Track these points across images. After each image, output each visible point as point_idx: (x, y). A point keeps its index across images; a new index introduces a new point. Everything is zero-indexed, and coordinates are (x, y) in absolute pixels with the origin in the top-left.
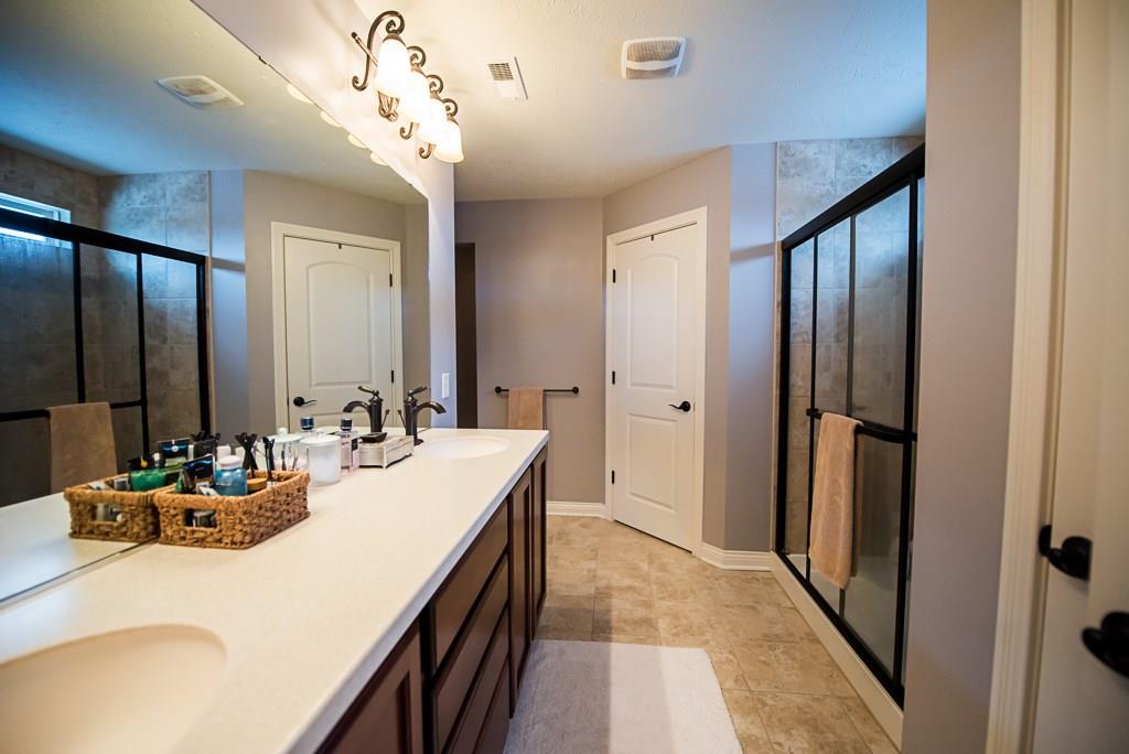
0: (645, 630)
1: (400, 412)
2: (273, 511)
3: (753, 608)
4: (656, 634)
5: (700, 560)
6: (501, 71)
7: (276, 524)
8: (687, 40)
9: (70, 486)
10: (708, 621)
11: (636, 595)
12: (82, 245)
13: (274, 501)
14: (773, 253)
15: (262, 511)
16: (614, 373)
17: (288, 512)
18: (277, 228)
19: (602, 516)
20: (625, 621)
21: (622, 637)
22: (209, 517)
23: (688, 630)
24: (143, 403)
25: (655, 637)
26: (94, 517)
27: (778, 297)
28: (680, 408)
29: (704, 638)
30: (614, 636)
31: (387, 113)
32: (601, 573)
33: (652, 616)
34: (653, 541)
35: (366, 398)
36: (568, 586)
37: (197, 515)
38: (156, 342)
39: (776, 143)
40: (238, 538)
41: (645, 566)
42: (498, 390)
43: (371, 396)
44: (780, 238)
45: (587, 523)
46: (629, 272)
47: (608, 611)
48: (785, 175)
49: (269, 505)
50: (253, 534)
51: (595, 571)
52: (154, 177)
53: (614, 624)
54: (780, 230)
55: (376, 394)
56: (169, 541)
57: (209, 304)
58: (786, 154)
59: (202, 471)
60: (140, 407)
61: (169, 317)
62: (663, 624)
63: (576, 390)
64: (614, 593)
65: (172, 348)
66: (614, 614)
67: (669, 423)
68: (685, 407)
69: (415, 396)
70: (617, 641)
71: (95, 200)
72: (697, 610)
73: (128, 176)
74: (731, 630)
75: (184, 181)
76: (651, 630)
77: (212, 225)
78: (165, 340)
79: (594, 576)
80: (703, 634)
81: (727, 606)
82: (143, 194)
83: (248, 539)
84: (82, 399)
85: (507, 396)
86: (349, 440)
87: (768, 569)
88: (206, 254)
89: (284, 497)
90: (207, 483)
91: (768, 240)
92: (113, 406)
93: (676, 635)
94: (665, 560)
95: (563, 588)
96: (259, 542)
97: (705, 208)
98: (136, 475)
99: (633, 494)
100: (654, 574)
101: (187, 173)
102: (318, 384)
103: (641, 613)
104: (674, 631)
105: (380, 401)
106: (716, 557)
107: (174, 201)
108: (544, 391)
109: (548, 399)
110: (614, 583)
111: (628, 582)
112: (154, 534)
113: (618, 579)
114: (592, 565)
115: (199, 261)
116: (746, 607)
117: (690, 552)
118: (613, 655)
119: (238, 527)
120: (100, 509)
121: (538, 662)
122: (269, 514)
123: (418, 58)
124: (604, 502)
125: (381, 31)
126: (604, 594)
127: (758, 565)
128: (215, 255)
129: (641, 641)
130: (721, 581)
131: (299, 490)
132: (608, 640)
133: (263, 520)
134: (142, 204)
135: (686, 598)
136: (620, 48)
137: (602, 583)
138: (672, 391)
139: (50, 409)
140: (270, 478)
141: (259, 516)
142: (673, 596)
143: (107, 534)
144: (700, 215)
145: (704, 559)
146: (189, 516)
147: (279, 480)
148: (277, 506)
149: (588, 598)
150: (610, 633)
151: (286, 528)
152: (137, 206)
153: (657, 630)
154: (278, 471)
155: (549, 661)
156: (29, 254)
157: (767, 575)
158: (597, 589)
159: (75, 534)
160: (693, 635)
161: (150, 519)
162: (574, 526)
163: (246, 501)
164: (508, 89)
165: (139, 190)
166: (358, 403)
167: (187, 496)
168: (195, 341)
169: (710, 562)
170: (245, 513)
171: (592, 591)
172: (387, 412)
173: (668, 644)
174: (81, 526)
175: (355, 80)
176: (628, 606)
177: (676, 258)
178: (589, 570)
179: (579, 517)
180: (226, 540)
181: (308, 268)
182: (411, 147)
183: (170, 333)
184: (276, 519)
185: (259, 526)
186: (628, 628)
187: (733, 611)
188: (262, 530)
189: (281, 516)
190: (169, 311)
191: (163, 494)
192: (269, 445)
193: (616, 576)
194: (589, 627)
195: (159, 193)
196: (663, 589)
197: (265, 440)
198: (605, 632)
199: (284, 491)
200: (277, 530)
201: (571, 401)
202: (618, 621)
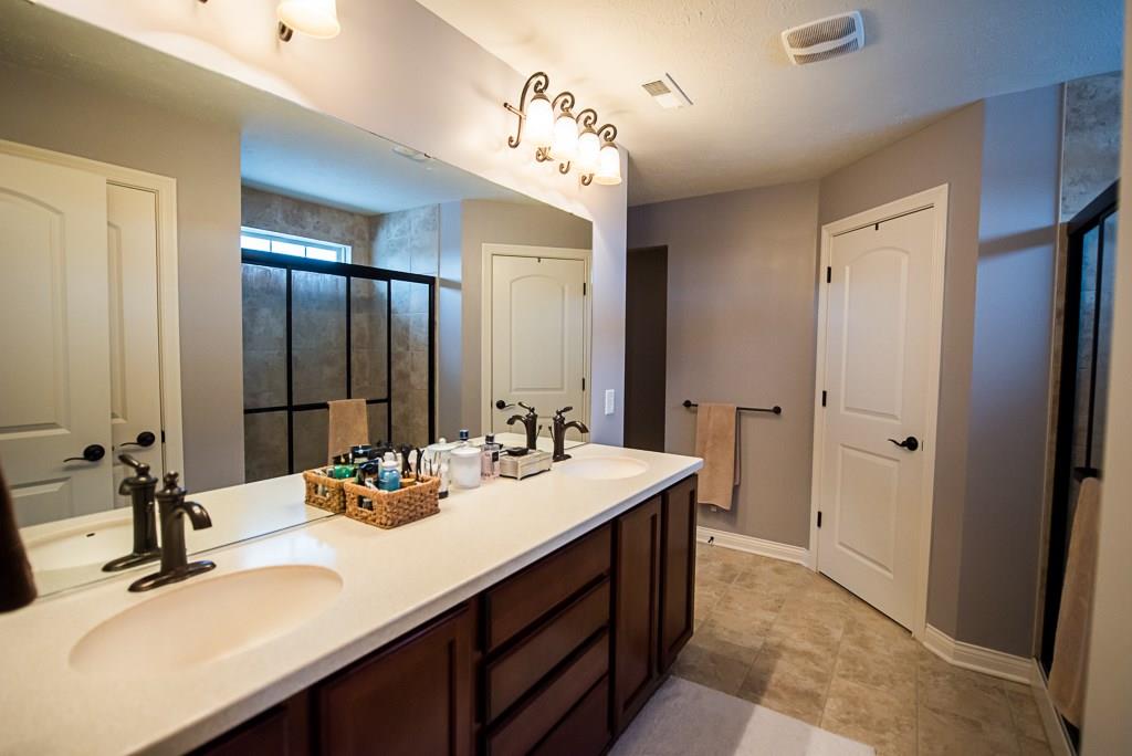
0: (806, 705)
1: (550, 428)
2: (410, 505)
3: (975, 724)
4: (820, 713)
5: (921, 645)
6: (656, 88)
7: (411, 514)
8: (862, 12)
9: (307, 469)
10: (897, 720)
11: (811, 664)
12: (352, 278)
13: (410, 498)
14: (1053, 241)
15: (400, 504)
16: (825, 393)
17: (422, 507)
18: (487, 248)
19: (805, 565)
20: (785, 689)
21: (775, 703)
22: (371, 503)
23: (864, 722)
24: (388, 400)
25: (816, 715)
26: (316, 492)
27: (1059, 302)
28: (903, 444)
29: (883, 737)
30: (765, 700)
31: (542, 156)
32: (775, 628)
33: (823, 692)
34: (863, 607)
35: (524, 413)
36: (732, 632)
37: (365, 500)
38: (401, 349)
39: (1062, 85)
40: (384, 521)
41: (838, 634)
42: (688, 404)
43: (528, 412)
44: (1064, 218)
45: (781, 568)
46: (847, 268)
47: (769, 671)
48: (1076, 128)
49: (406, 500)
50: (393, 520)
51: (771, 624)
52: (403, 214)
53: (770, 687)
54: (1067, 207)
55: (532, 410)
56: (350, 516)
57: (437, 319)
58: (1079, 97)
59: (371, 470)
60: (386, 404)
61: (411, 330)
62: (832, 706)
63: (777, 410)
64: (785, 654)
65: (412, 354)
66: (775, 677)
67: (888, 462)
68: (911, 444)
69: (563, 414)
70: (766, 706)
71: (367, 236)
72: (886, 703)
73: (388, 214)
74: (925, 740)
75: (422, 214)
76: (814, 707)
77: (441, 249)
78: (408, 349)
79: (767, 630)
80: (883, 732)
81: (934, 710)
82: (398, 227)
83: (389, 522)
84: (349, 397)
85: (696, 412)
86: (491, 452)
87: (1026, 681)
88: (436, 275)
89: (418, 496)
90: (372, 479)
91: (1043, 221)
92: (368, 402)
93: (845, 722)
94: (869, 633)
95: (725, 633)
96: (398, 526)
97: (946, 185)
98: (337, 467)
99: (841, 544)
100: (847, 646)
101: (424, 207)
102: (517, 390)
103: (809, 684)
104: (844, 716)
105: (535, 417)
106: (942, 645)
107: (416, 231)
108: (738, 409)
109: (743, 419)
110: (789, 643)
111: (807, 646)
112: (342, 510)
113: (796, 640)
114: (770, 617)
115: (430, 281)
116: (963, 719)
117: (910, 632)
118: (755, 718)
119: (384, 513)
120: (320, 488)
121: (667, 698)
122: (406, 507)
123: (566, 103)
124: (808, 548)
125: (531, 93)
126: (772, 652)
127: (1011, 673)
128: (442, 276)
129: (795, 714)
130: (940, 679)
131: (431, 492)
132: (757, 701)
133: (401, 511)
134: (396, 236)
135: (878, 685)
136: (778, 39)
137: (774, 640)
138: (895, 422)
139: (330, 403)
140: (417, 480)
141: (397, 507)
142: (860, 677)
143: (321, 504)
144: (939, 195)
145: (925, 644)
146: (361, 498)
147: (422, 481)
148: (412, 501)
149: (751, 651)
150: (762, 695)
151: (419, 519)
152: (393, 238)
153: (822, 709)
154: (423, 474)
155: (680, 700)
156: (321, 289)
157: (1024, 690)
158: (765, 644)
159: (307, 502)
160: (867, 728)
161: (342, 498)
162: (766, 569)
163: (388, 496)
164: (669, 101)
165: (395, 225)
166: (519, 417)
167: (360, 486)
168: (427, 349)
169: (933, 649)
170: (388, 504)
171: (759, 645)
172: (540, 427)
173: (829, 729)
174: (310, 497)
175: (511, 140)
176: (796, 673)
177: (907, 252)
178: (765, 622)
179: (776, 560)
180: (378, 521)
181: (511, 283)
182: (573, 178)
183: (411, 343)
184: (411, 511)
185: (398, 514)
186: (784, 695)
187: (942, 718)
188: (400, 517)
189: (415, 510)
190: (411, 323)
191: (349, 483)
192: (420, 455)
193: (795, 636)
194: (740, 682)
195: (407, 226)
196: (851, 666)
197: (418, 451)
198: (755, 692)
199: (418, 491)
200: (412, 519)
201: (771, 422)
202: (776, 685)
